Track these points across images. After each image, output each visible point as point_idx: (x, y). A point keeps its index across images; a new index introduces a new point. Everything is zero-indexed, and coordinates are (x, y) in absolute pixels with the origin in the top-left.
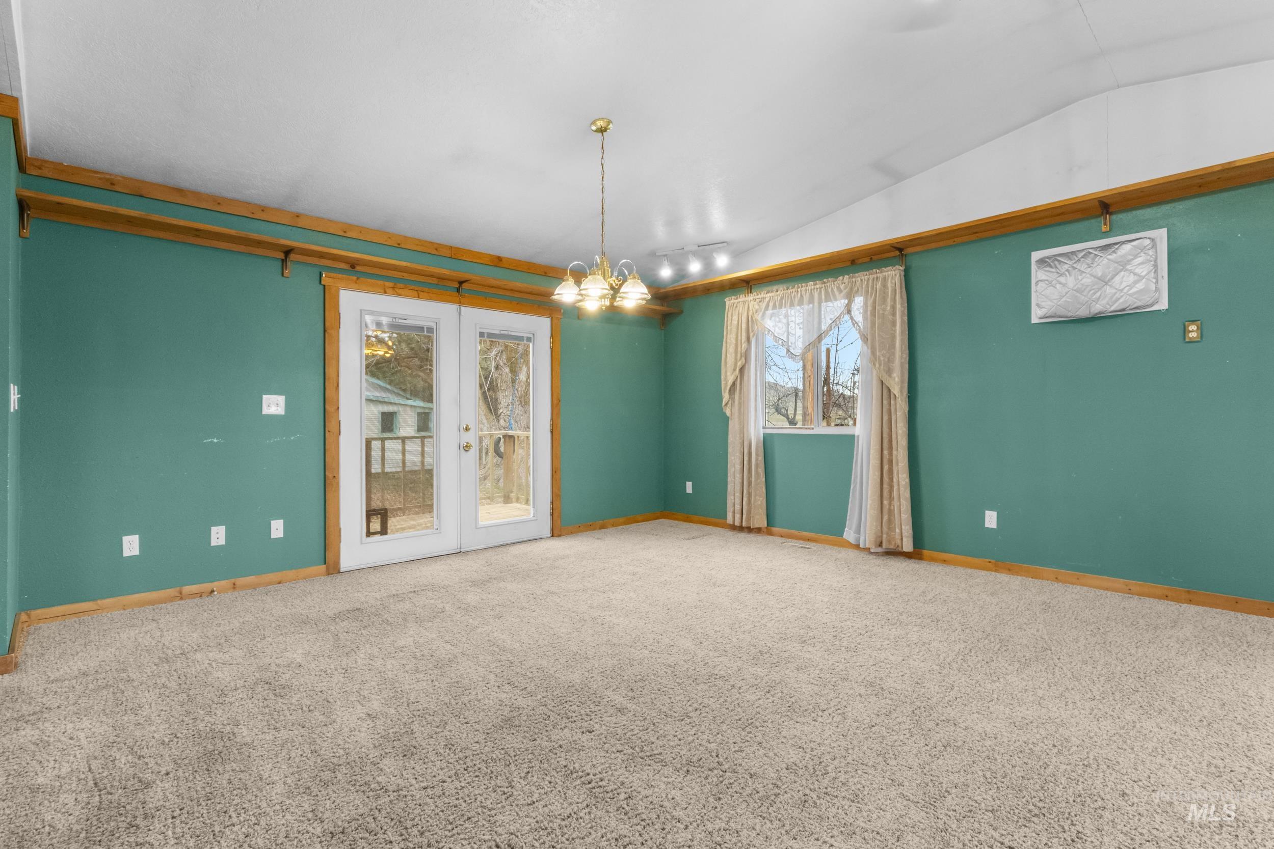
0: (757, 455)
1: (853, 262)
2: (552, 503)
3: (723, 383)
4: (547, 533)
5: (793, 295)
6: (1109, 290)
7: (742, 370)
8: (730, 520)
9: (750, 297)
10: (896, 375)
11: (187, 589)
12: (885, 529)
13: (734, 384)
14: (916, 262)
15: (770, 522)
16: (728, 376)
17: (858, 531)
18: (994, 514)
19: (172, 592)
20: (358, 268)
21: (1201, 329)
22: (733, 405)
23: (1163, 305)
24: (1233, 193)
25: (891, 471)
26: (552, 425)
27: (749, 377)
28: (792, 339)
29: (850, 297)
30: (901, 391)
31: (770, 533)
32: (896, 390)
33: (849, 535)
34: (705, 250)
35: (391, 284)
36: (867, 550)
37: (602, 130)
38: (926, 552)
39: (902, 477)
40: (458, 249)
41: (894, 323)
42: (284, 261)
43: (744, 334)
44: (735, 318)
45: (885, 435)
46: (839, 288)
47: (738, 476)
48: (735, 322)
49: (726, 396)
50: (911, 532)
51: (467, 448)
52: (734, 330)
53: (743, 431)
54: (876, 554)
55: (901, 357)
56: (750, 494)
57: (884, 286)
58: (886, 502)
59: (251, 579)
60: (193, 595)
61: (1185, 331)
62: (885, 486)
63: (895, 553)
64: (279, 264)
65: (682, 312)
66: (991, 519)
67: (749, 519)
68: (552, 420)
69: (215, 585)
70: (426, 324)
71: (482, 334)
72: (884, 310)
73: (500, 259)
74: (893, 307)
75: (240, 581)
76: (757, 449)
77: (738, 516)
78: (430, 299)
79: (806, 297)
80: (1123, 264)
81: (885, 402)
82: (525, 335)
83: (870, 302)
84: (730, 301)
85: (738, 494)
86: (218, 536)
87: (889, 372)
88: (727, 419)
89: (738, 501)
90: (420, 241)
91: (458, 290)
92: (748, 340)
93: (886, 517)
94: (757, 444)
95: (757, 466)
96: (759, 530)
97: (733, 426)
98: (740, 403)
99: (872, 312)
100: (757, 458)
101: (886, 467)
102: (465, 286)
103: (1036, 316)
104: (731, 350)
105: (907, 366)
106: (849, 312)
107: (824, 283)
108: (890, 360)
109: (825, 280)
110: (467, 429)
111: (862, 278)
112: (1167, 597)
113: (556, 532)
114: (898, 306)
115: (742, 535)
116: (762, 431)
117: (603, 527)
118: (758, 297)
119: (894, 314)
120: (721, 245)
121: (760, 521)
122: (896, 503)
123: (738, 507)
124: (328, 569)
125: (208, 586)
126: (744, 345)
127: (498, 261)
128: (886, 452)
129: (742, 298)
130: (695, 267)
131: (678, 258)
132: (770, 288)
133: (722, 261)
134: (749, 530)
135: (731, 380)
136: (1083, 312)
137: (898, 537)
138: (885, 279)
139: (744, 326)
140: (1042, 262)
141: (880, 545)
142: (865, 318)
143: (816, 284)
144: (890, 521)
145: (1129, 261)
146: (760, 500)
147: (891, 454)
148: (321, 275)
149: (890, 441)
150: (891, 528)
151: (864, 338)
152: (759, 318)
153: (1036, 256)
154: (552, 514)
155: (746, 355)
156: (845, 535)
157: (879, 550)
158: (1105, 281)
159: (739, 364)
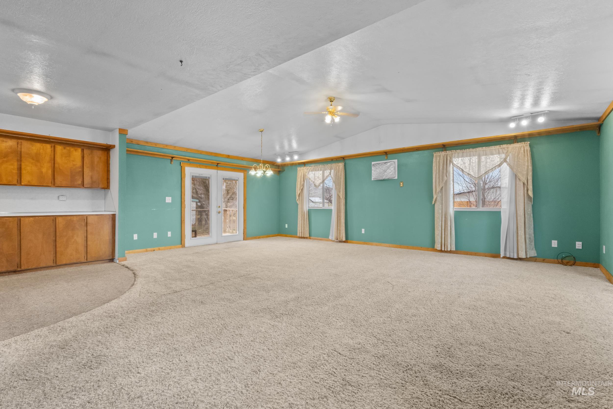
0: (306, 215)
2: (244, 230)
3: (297, 193)
4: (243, 239)
6: (386, 173)
7: (302, 190)
8: (298, 235)
9: (305, 168)
10: (341, 193)
11: (148, 249)
12: (339, 235)
13: (300, 194)
14: (347, 162)
15: (310, 235)
16: (298, 191)
17: (332, 236)
18: (364, 229)
19: (144, 250)
20: (190, 161)
21: (403, 184)
22: (299, 200)
23: (396, 178)
24: (409, 153)
25: (340, 219)
26: (244, 206)
27: (304, 192)
28: (316, 181)
29: (331, 170)
30: (342, 197)
31: (310, 239)
32: (341, 197)
33: (330, 238)
34: (291, 154)
35: (199, 165)
36: (334, 241)
37: (261, 131)
38: (349, 241)
39: (343, 221)
40: (217, 154)
41: (341, 178)
42: (171, 160)
43: (303, 179)
44: (300, 174)
45: (339, 209)
46: (328, 167)
47: (301, 222)
48: (300, 175)
49: (297, 198)
50: (345, 235)
51: (219, 212)
52: (300, 177)
53: (302, 208)
54: (336, 242)
55: (343, 188)
56: (304, 227)
57: (339, 168)
58: (339, 228)
59: (163, 247)
60: (149, 251)
61: (400, 184)
62: (339, 223)
63: (341, 242)
64: (170, 160)
65: (285, 170)
66: (363, 231)
67: (304, 234)
68: (244, 204)
69: (155, 249)
70: (208, 176)
71: (223, 179)
72: (339, 174)
73: (229, 156)
74: (341, 174)
75: (160, 248)
76: (306, 214)
77: (300, 234)
78: (209, 169)
79: (320, 169)
80: (388, 168)
81: (339, 200)
82: (236, 179)
83: (335, 172)
84: (299, 169)
85: (301, 227)
86: (155, 235)
87: (340, 192)
88: (297, 205)
89: (301, 229)
90: (206, 152)
91: (217, 166)
92: (304, 181)
93: (339, 232)
94: (307, 212)
95: (306, 218)
96: (307, 238)
97: (299, 206)
98: (301, 200)
99: (336, 175)
100: (306, 216)
101: (339, 218)
102: (219, 165)
103: (373, 178)
104: (299, 183)
105: (344, 190)
106: (330, 174)
107: (324, 165)
108: (340, 189)
110: (219, 207)
111: (334, 165)
112: (396, 247)
113: (245, 239)
114: (342, 174)
115: (302, 239)
116: (308, 208)
117: (259, 238)
118: (307, 168)
119: (341, 176)
120: (296, 152)
121: (307, 235)
122: (341, 228)
123: (301, 231)
124: (182, 246)
125: (153, 249)
126: (303, 182)
127: (228, 156)
128: (339, 214)
129: (302, 168)
130: (288, 159)
131: (283, 156)
132: (310, 165)
133: (296, 157)
134: (304, 238)
135: (299, 193)
136: (381, 179)
137: (341, 237)
138: (339, 166)
139: (303, 177)
140: (373, 165)
141: (337, 239)
142: (334, 176)
144: (340, 233)
145: (390, 167)
146: (307, 229)
147: (340, 214)
148: (180, 163)
149: (340, 211)
150: (340, 235)
151: (334, 182)
152: (307, 174)
153: (373, 163)
154: (244, 233)
155: (303, 185)
156: (329, 238)
157: (337, 241)
158: (385, 171)
159: (301, 188)
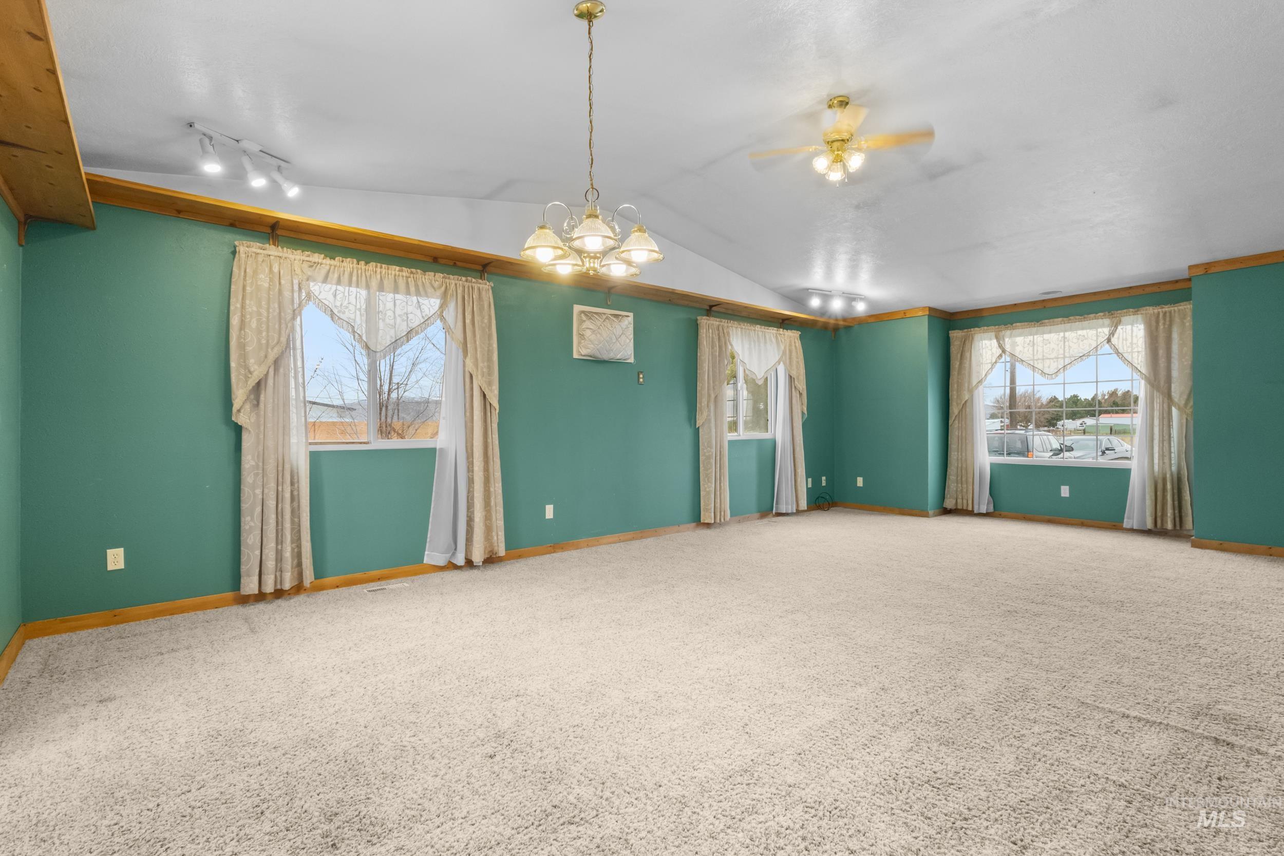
1: (435, 260)
5: (368, 274)
7: (279, 358)
15: (317, 575)
17: (448, 550)
18: (553, 507)
21: (644, 377)
23: (632, 359)
29: (444, 299)
33: (432, 558)
36: (465, 566)
46: (430, 285)
50: (503, 537)
61: (639, 377)
66: (549, 512)
77: (271, 578)
84: (244, 247)
85: (272, 545)
103: (577, 353)
107: (412, 273)
109: (414, 270)
111: (456, 282)
116: (305, 449)
118: (310, 259)
137: (492, 544)
140: (585, 314)
142: (457, 326)
143: (402, 271)
153: (577, 308)
156: (426, 560)
